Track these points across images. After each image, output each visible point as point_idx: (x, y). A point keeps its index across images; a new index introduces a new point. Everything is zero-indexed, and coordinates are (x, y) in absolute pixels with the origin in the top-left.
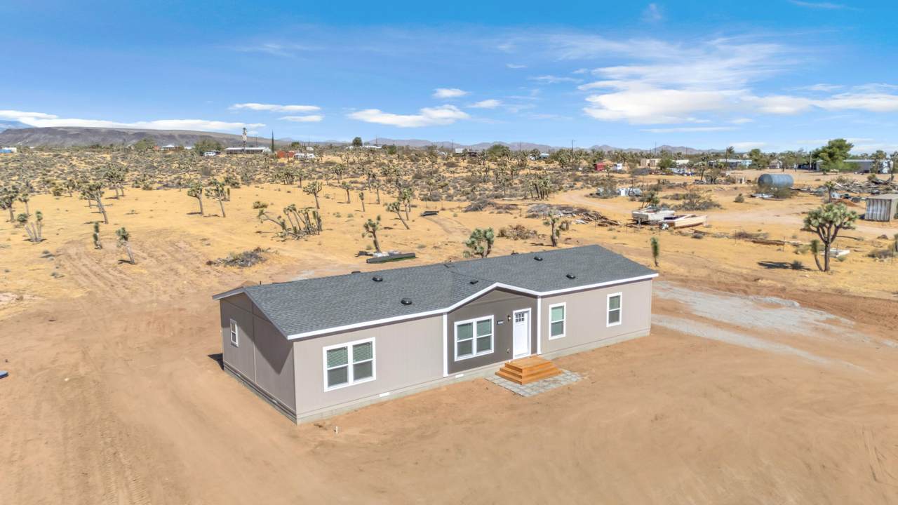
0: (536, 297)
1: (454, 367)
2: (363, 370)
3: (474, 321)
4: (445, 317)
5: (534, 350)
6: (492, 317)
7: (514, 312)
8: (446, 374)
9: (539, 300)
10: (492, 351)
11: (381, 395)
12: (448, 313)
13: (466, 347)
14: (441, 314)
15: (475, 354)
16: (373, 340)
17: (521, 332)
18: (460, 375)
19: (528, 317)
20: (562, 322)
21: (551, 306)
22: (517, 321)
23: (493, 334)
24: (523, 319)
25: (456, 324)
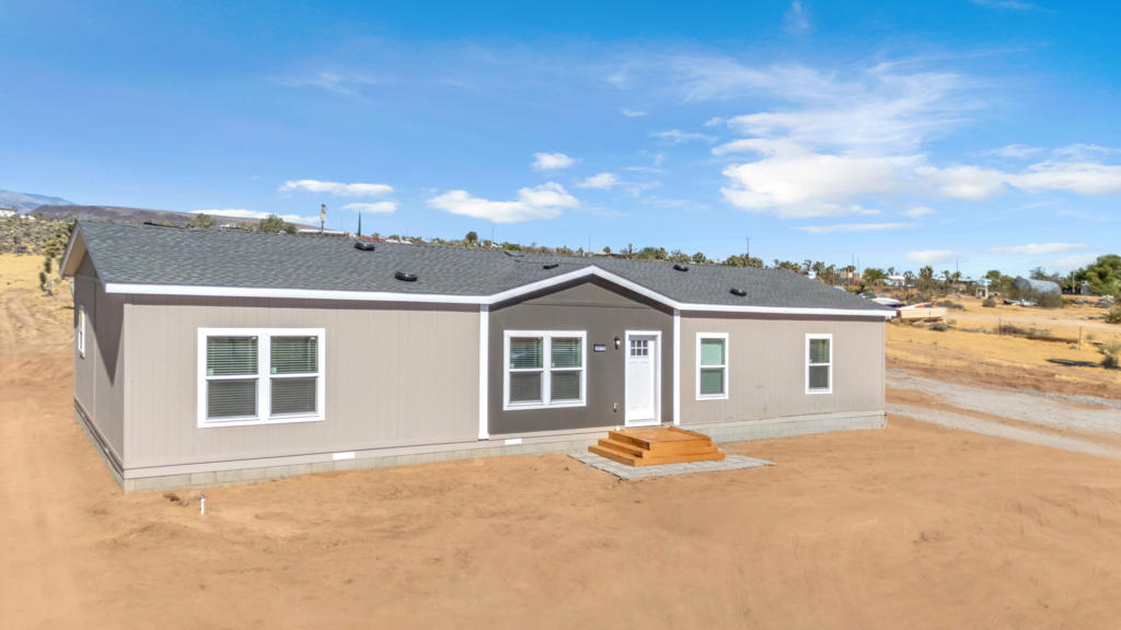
0: (669, 311)
1: (502, 423)
2: (294, 396)
3: (547, 336)
4: (484, 316)
5: (667, 415)
6: (582, 334)
7: (628, 333)
8: (483, 433)
9: (677, 320)
10: (582, 402)
11: (336, 457)
12: (493, 308)
13: (526, 386)
14: (476, 308)
15: (546, 402)
16: (320, 333)
17: (641, 376)
18: (513, 441)
19: (654, 348)
20: (721, 371)
21: (700, 335)
22: (633, 353)
23: (584, 368)
24: (645, 352)
25: (508, 334)
